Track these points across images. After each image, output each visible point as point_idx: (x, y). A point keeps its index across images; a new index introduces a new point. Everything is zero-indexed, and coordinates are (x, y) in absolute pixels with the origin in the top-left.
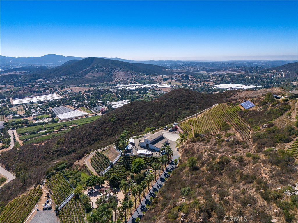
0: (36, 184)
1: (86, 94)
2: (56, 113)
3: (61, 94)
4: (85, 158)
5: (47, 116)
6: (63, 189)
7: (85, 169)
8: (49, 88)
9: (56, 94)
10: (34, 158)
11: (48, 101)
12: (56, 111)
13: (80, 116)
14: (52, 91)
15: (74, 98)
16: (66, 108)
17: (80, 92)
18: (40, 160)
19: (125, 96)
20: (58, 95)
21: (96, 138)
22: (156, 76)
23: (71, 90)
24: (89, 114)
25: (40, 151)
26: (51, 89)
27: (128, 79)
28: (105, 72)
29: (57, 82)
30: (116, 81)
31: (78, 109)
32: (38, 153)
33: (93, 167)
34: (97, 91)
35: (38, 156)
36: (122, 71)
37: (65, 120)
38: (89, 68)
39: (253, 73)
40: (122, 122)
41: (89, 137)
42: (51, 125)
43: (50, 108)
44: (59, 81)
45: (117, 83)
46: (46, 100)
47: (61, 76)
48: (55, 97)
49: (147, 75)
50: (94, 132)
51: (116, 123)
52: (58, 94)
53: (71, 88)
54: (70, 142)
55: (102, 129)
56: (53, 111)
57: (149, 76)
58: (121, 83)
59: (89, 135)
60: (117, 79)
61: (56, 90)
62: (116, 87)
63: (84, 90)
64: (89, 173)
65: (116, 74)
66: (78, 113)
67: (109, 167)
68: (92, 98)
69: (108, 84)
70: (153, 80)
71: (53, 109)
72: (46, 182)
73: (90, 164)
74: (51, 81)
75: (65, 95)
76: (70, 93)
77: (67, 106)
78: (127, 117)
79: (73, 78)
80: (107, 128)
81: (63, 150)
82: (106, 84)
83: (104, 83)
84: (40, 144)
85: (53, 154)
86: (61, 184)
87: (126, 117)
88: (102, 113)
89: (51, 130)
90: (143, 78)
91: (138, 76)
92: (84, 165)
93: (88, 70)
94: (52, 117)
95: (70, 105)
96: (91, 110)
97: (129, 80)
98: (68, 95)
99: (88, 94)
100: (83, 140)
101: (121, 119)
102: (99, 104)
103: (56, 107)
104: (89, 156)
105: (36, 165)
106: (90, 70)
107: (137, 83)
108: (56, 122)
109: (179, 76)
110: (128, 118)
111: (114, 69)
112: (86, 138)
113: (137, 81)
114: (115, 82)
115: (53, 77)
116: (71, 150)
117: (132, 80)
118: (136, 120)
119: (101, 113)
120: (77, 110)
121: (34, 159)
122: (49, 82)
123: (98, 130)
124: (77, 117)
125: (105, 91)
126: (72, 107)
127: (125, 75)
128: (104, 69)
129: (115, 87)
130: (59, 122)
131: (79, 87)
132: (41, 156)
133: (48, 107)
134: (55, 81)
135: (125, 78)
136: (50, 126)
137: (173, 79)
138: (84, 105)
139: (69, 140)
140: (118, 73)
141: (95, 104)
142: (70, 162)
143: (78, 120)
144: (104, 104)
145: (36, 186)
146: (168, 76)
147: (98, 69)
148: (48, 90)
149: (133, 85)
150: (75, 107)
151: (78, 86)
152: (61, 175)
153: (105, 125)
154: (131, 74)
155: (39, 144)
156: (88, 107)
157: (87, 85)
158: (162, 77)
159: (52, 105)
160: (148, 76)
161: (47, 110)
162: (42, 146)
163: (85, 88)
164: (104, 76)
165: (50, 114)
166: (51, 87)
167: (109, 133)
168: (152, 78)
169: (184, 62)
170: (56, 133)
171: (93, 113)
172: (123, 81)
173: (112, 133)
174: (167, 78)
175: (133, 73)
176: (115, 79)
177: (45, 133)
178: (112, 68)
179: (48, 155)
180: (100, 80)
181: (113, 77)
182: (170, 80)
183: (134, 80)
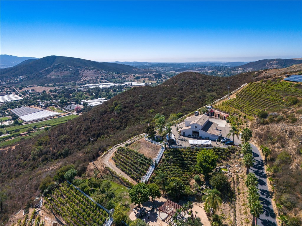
0: (25, 209)
1: (52, 93)
2: (18, 114)
3: (20, 94)
4: (102, 157)
5: (6, 118)
6: (84, 213)
7: (110, 174)
8: (4, 88)
9: (14, 95)
10: (4, 167)
11: (5, 102)
12: (17, 113)
13: (50, 117)
14: (9, 92)
15: (39, 98)
16: (30, 108)
17: (44, 92)
18: (15, 170)
19: (100, 93)
20: (17, 96)
21: (99, 133)
22: (127, 75)
23: (33, 90)
24: (62, 114)
25: (11, 157)
26: (8, 90)
27: (97, 78)
28: (70, 71)
29: (13, 82)
30: (85, 80)
31: (46, 109)
32: (9, 160)
33: (122, 170)
34: (65, 90)
35: (10, 165)
36: (90, 69)
37: (31, 121)
38: (52, 67)
39: (222, 71)
40: (130, 110)
41: (87, 132)
42: (15, 128)
43: (9, 109)
44: (16, 81)
45: (86, 82)
46: (2, 102)
47: (17, 76)
48: (14, 97)
49: (118, 73)
50: (93, 125)
51: (124, 112)
52: (17, 94)
53: (32, 88)
54: (59, 141)
55: (103, 121)
56: (14, 112)
57: (121, 75)
58: (90, 82)
59: (86, 130)
60: (85, 78)
61: (14, 90)
62: (86, 85)
63: (49, 90)
64: (120, 180)
65: (83, 73)
66: (47, 114)
67: (151, 169)
68: (60, 97)
69: (76, 83)
70: (125, 78)
71: (14, 110)
72: (45, 203)
73: (114, 166)
74: (6, 81)
75: (25, 95)
76: (32, 93)
77: (30, 106)
78: (136, 104)
79: (33, 78)
80: (112, 119)
81: (50, 152)
82: (73, 83)
83: (70, 82)
84: (10, 148)
85: (34, 159)
86: (77, 204)
87: (134, 104)
88: (77, 112)
89: (16, 133)
90: (114, 77)
91: (108, 75)
92: (107, 169)
93: (50, 69)
94: (13, 119)
95: (35, 105)
96: (63, 109)
97: (99, 79)
98: (29, 95)
99: (54, 93)
100: (78, 137)
101: (128, 106)
102: (72, 102)
103: (17, 108)
104: (108, 154)
105: (8, 177)
106: (53, 69)
107: (108, 82)
108: (19, 125)
109: (151, 74)
110: (138, 105)
111: (80, 68)
112: (83, 134)
113: (107, 80)
114: (83, 81)
115: (8, 77)
116: (63, 151)
117: (102, 79)
118: (149, 107)
119: (75, 112)
120: (45, 111)
121: (3, 169)
122: (3, 82)
123: (99, 123)
124: (47, 118)
125: (74, 90)
126: (38, 108)
127: (93, 74)
128: (69, 68)
129: (84, 86)
130: (24, 124)
131: (43, 86)
132: (15, 164)
133: (7, 109)
134: (11, 81)
135: (94, 77)
136: (13, 129)
137: (146, 78)
138: (53, 104)
139: (56, 139)
140: (86, 71)
141: (66, 102)
142: (80, 165)
143: (49, 120)
144: (77, 102)
145: (27, 212)
146: (140, 75)
147: (63, 67)
148: (4, 90)
149: (104, 84)
150: (41, 108)
151: (40, 86)
152: (72, 189)
153: (107, 115)
154: (100, 72)
155: (7, 149)
156: (58, 106)
157: (50, 85)
158: (134, 76)
159: (11, 106)
160: (119, 75)
161: (6, 112)
162: (14, 151)
163: (50, 88)
164: (69, 75)
165: (10, 117)
166: (7, 87)
167: (118, 125)
168: (123, 76)
169: (150, 64)
170: (24, 136)
171: (65, 112)
172: (92, 80)
173: (121, 125)
174: (140, 76)
175: (102, 71)
176: (83, 78)
177: (9, 137)
178: (78, 67)
179: (26, 162)
180: (66, 79)
181: (80, 76)
182: (143, 78)
183: (104, 78)
